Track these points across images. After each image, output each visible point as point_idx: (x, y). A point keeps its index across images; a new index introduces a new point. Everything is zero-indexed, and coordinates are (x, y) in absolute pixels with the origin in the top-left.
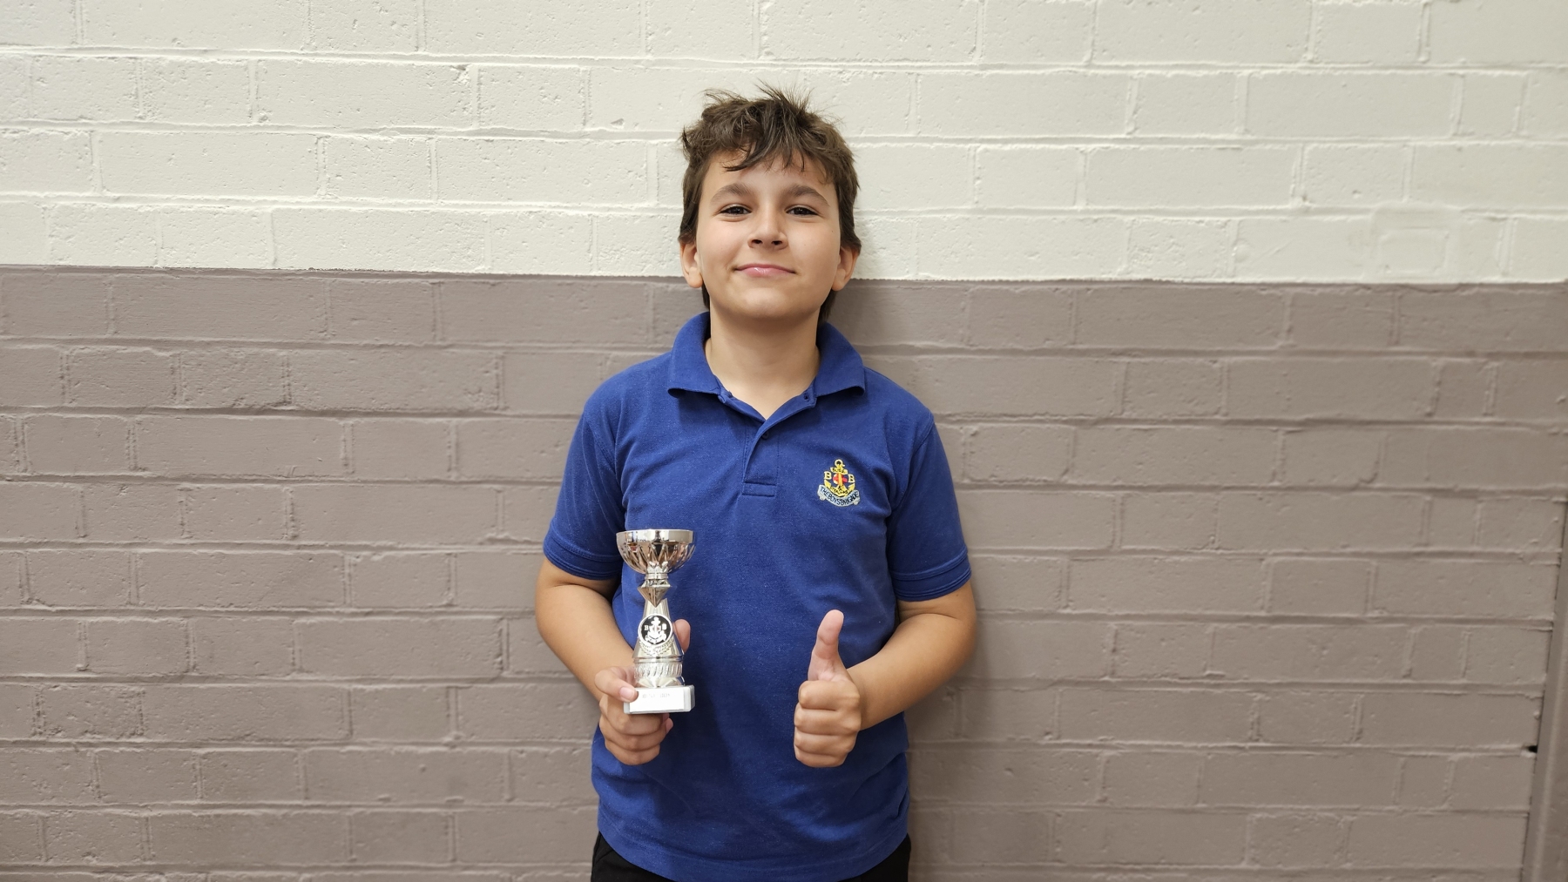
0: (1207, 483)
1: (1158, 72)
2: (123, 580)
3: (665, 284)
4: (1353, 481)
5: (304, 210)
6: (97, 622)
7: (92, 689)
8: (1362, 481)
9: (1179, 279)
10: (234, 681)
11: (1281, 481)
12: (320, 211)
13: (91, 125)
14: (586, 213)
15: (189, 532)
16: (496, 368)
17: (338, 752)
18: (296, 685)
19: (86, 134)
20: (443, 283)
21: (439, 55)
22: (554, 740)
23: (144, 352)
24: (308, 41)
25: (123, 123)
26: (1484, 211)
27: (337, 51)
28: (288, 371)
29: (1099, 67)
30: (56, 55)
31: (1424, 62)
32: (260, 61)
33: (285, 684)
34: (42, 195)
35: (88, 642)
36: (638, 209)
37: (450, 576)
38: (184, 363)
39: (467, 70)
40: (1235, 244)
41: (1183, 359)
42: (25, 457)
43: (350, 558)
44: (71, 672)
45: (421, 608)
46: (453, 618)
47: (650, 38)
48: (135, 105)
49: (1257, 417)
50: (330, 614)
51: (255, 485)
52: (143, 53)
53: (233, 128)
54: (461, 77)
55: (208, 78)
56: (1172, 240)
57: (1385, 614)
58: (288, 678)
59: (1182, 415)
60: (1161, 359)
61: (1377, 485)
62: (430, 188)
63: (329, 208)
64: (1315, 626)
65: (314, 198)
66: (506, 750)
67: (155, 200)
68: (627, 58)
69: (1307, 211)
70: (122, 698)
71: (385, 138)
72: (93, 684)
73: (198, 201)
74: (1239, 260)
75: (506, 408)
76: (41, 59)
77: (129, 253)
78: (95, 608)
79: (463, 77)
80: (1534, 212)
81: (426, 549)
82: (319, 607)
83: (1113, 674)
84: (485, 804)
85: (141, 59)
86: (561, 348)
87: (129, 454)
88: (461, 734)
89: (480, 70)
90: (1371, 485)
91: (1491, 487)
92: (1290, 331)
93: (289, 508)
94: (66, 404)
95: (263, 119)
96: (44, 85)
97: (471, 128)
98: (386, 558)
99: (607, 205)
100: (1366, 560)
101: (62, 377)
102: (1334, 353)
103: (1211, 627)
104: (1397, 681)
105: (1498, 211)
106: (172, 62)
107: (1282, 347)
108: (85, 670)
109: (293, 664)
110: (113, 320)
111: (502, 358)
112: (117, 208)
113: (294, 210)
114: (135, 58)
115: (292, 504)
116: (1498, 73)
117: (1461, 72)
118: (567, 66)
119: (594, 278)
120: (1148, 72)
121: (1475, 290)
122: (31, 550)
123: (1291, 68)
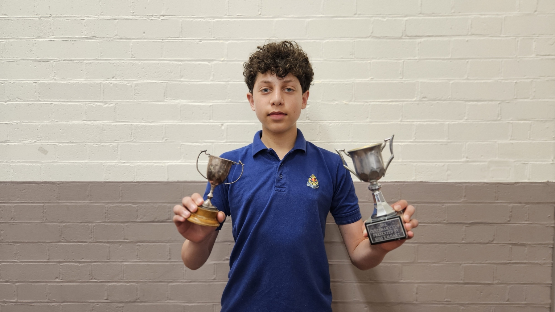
0: (443, 242)
1: (421, 123)
2: (119, 272)
4: (487, 241)
6: (111, 285)
7: (109, 305)
8: (490, 241)
9: (431, 181)
10: (150, 302)
11: (465, 241)
19: (117, 145)
23: (129, 206)
25: (127, 142)
26: (521, 161)
29: (404, 122)
30: (109, 123)
31: (500, 119)
32: (166, 124)
35: (108, 291)
38: (141, 208)
40: (447, 171)
41: (433, 205)
42: (93, 236)
44: (103, 300)
49: (457, 222)
52: (134, 123)
55: (152, 129)
56: (428, 170)
57: (500, 282)
59: (434, 221)
60: (426, 205)
61: (495, 242)
64: (478, 285)
65: (180, 161)
69: (468, 162)
70: (117, 308)
72: (109, 304)
73: (147, 163)
74: (448, 175)
76: (105, 125)
78: (111, 281)
80: (536, 161)
83: (416, 301)
85: (133, 124)
87: (123, 235)
90: (492, 242)
91: (529, 243)
92: (465, 196)
94: (106, 221)
95: (166, 140)
96: (105, 132)
100: (493, 265)
101: (106, 213)
102: (479, 203)
103: (446, 286)
104: (504, 303)
105: (525, 161)
106: (142, 125)
107: (463, 201)
108: (107, 299)
109: (168, 297)
110: (121, 196)
112: (124, 165)
114: (131, 124)
116: (522, 122)
117: (511, 122)
120: (418, 123)
121: (520, 184)
122: (93, 263)
123: (461, 121)
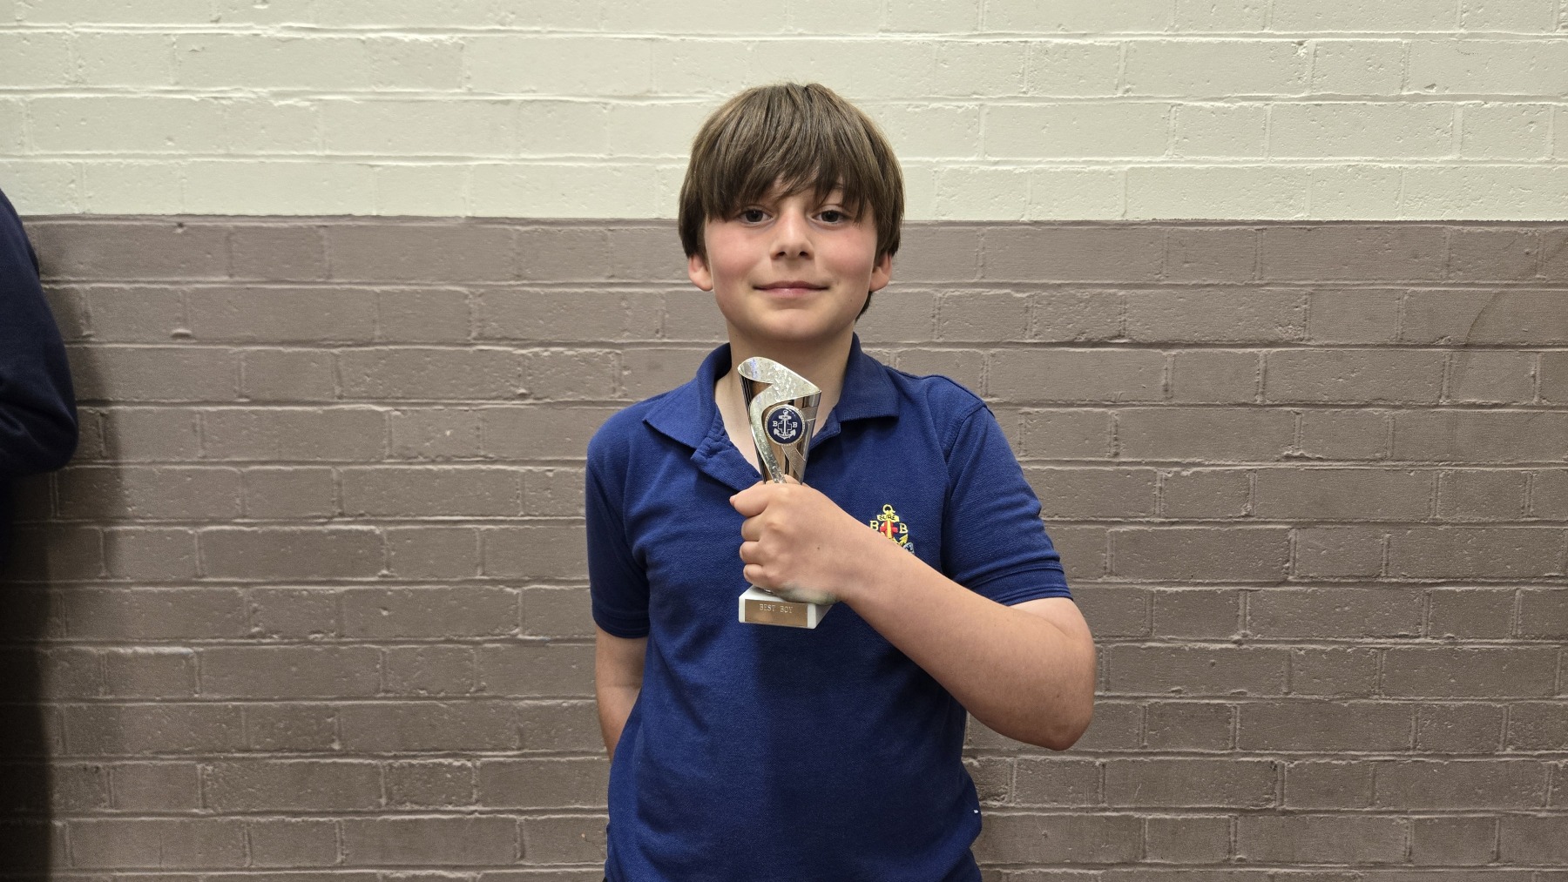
3: (1460, 227)
5: (1154, 167)
12: (1169, 168)
13: (982, 100)
14: (1397, 166)
15: (1026, 450)
16: (1305, 304)
17: (1139, 648)
18: (1106, 586)
20: (1266, 229)
21: (1283, 33)
22: (1331, 639)
24: (1172, 24)
27: (1195, 32)
28: (1125, 309)
33: (1097, 586)
34: (934, 160)
36: (1442, 162)
37: (1249, 489)
39: (1305, 45)
43: (1163, 473)
45: (1222, 518)
46: (1251, 527)
47: (1464, 15)
48: (1021, 81)
50: (1141, 523)
51: (1085, 409)
53: (1102, 99)
54: (1299, 51)
58: (1100, 580)
62: (1263, 147)
63: (1177, 166)
66: (1287, 647)
67: (1029, 163)
68: (1444, 32)
71: (1229, 105)
75: (1309, 340)
77: (1001, 209)
79: (1301, 52)
81: (1229, 465)
82: (1131, 517)
84: (1264, 696)
86: (1364, 285)
88: (1248, 632)
89: (1317, 45)
93: (1113, 430)
97: (1303, 95)
98: (1194, 473)
99: (1415, 159)
111: (1311, 294)
113: (1146, 169)
115: (1117, 426)
118: (1392, 40)
119: (1399, 222)
